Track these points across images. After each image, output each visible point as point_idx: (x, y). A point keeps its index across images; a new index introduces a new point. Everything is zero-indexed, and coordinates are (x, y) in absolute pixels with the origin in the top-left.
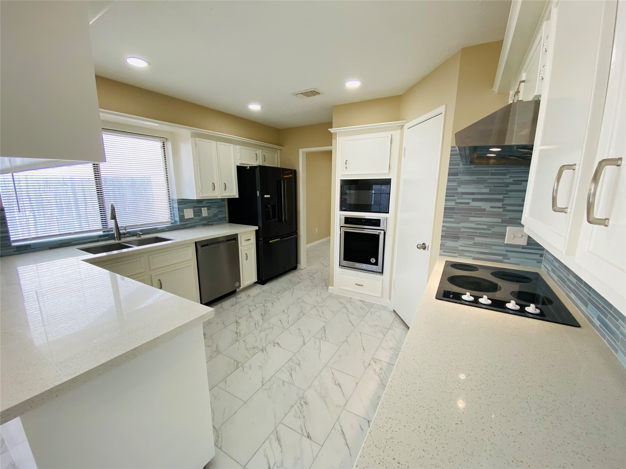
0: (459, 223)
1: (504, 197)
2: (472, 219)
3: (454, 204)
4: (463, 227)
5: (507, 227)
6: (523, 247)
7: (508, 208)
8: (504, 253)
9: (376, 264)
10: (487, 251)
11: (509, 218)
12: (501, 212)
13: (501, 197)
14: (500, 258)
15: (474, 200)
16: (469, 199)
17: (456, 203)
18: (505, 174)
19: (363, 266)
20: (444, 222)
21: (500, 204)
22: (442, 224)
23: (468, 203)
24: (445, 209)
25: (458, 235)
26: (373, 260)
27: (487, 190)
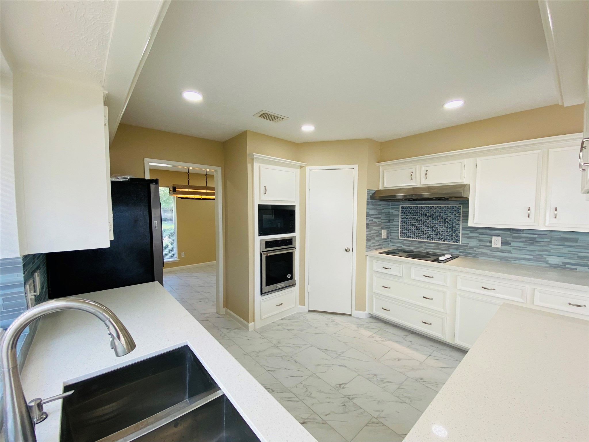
0: (370, 231)
1: (381, 216)
2: (374, 228)
3: (369, 221)
4: (372, 233)
5: (382, 230)
6: (386, 239)
7: (383, 221)
8: (382, 243)
9: (291, 278)
10: (378, 244)
11: (383, 226)
12: (380, 223)
13: (380, 216)
14: (381, 246)
15: (375, 218)
16: (372, 218)
17: (370, 220)
18: (380, 205)
19: (282, 284)
20: (367, 232)
21: (380, 220)
22: (365, 233)
23: (372, 220)
24: (367, 224)
25: (370, 238)
26: (289, 276)
27: (377, 213)
